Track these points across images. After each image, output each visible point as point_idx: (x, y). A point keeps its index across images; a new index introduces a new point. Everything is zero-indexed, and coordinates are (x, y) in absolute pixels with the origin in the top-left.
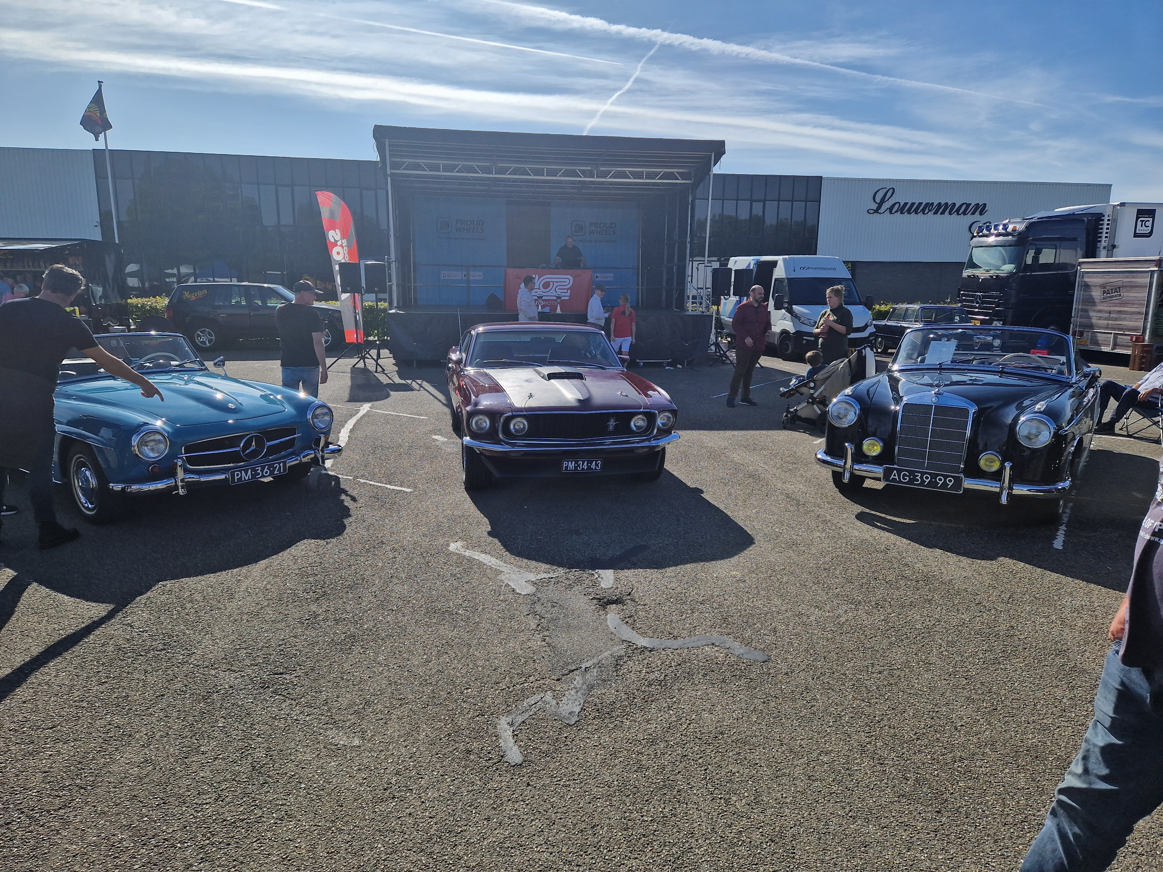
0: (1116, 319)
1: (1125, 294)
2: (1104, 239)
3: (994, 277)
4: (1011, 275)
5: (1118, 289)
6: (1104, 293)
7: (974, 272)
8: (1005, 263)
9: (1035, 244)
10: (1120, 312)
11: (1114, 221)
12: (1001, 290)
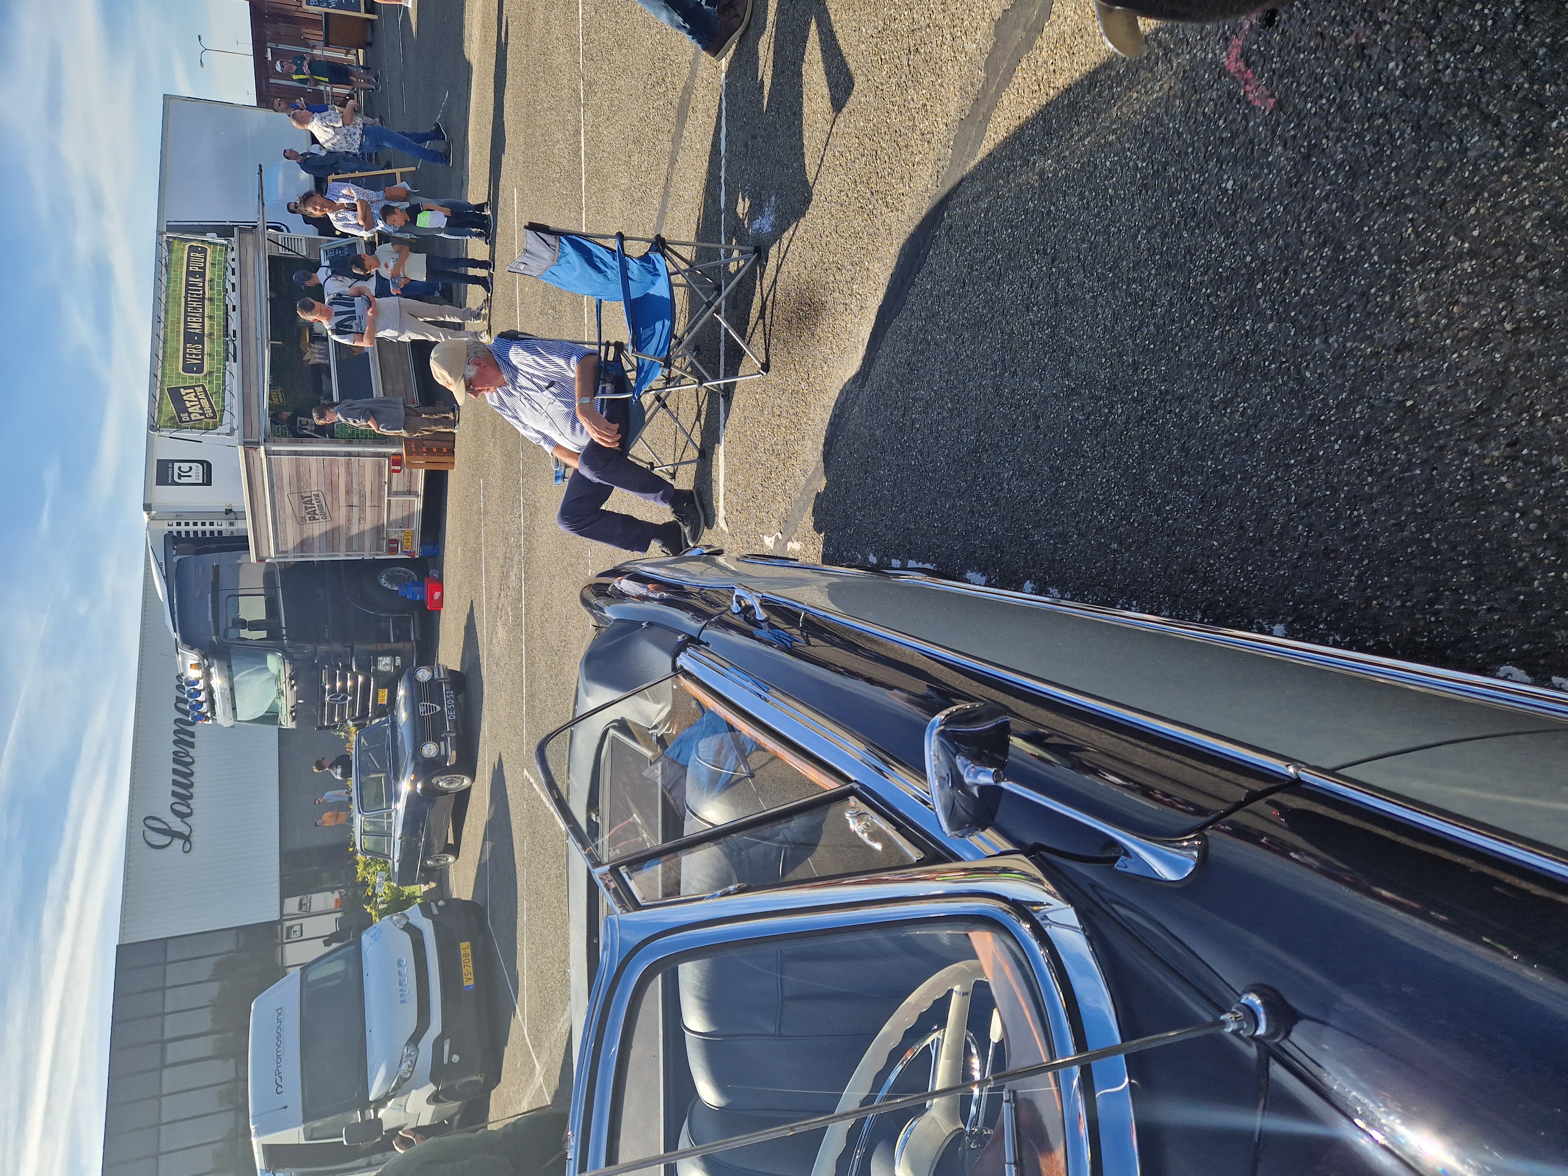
0: (362, 496)
1: (314, 488)
2: (215, 528)
3: (293, 682)
4: (287, 656)
5: (305, 501)
6: (314, 519)
7: (284, 712)
8: (267, 669)
9: (226, 630)
10: (348, 492)
11: (179, 516)
12: (318, 669)
